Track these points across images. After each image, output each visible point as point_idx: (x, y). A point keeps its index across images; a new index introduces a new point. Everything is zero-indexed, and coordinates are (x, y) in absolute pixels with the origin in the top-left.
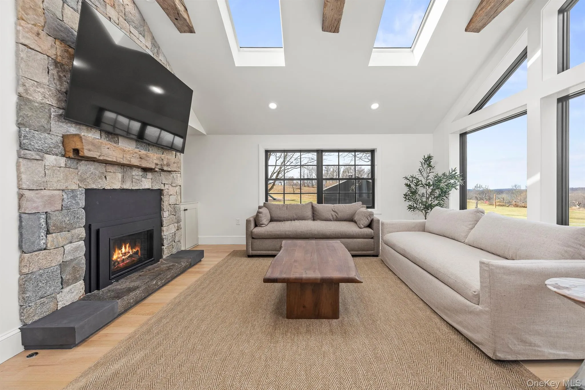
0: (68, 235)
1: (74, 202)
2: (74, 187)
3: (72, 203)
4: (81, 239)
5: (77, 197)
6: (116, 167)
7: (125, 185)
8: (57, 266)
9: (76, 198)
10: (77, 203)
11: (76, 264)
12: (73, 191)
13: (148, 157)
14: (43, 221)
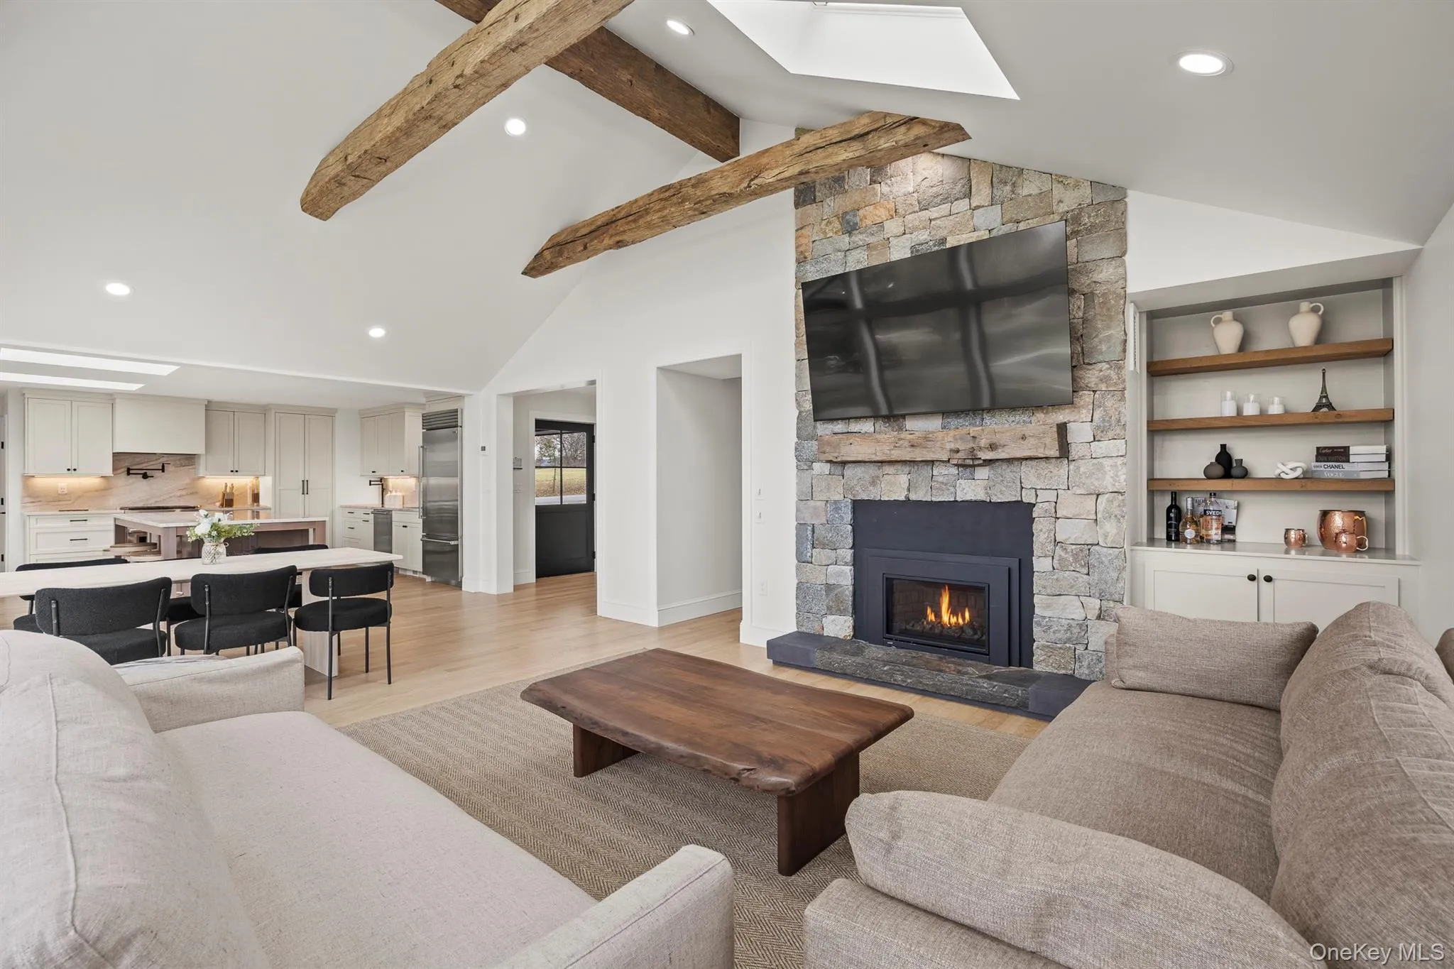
0: (832, 554)
1: (837, 516)
2: (839, 497)
3: (835, 516)
4: (846, 564)
5: (841, 509)
6: (899, 467)
7: (916, 494)
8: (822, 586)
9: (840, 511)
10: (842, 518)
11: (839, 592)
12: (836, 502)
13: (930, 441)
14: (809, 533)
